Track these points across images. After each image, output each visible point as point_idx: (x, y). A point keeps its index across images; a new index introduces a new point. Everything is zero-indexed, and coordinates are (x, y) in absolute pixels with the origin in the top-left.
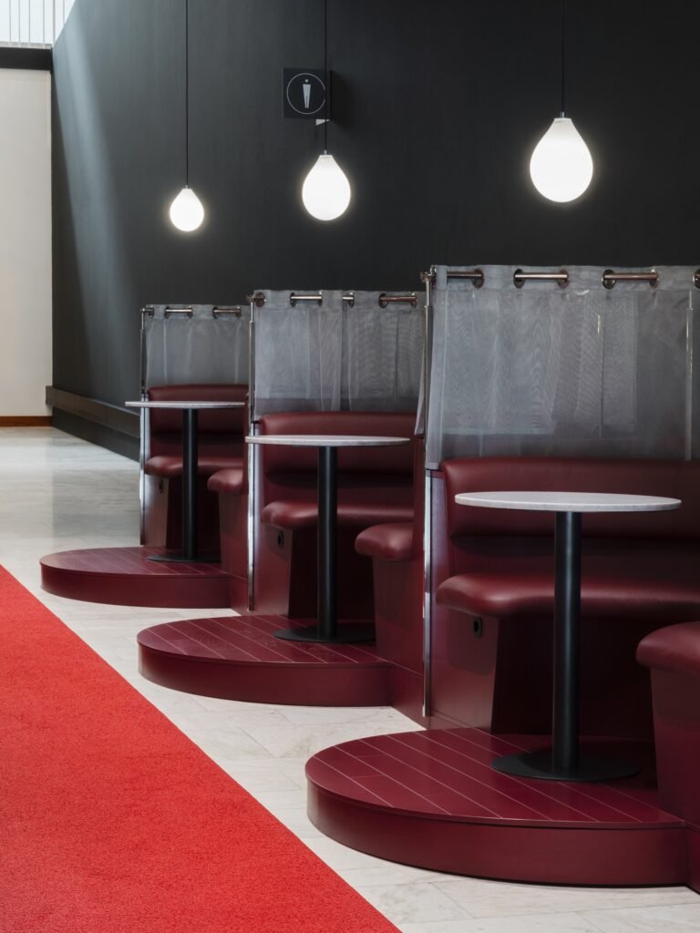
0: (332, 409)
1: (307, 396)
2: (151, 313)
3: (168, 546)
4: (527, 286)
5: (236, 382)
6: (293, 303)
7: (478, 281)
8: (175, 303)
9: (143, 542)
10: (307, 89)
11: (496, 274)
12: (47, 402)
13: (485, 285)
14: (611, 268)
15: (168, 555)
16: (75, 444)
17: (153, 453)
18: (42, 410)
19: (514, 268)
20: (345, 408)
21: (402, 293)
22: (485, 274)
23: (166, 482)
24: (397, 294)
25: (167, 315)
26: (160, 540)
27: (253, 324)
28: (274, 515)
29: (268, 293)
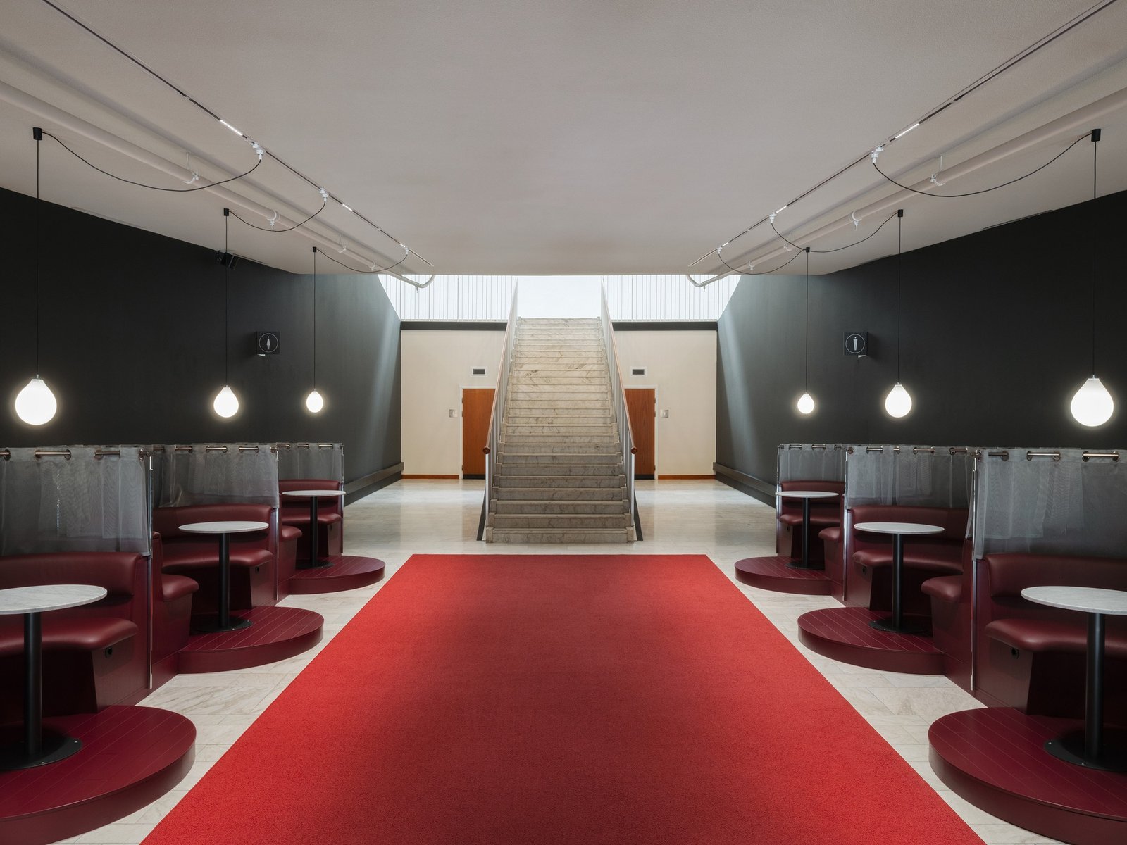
0: (888, 504)
1: (874, 496)
2: (783, 448)
3: (793, 556)
4: (1033, 460)
5: (823, 479)
6: (868, 452)
7: (1005, 457)
8: (793, 443)
9: (777, 552)
10: (855, 341)
11: (1016, 453)
12: (713, 469)
13: (1010, 460)
14: (1087, 450)
15: (793, 563)
16: (728, 489)
17: (784, 512)
18: (712, 473)
19: (1027, 450)
20: (894, 504)
21: (926, 447)
22: (1009, 453)
23: (791, 528)
24: (922, 447)
25: (790, 448)
26: (788, 552)
27: (847, 462)
28: (862, 559)
29: (855, 448)
